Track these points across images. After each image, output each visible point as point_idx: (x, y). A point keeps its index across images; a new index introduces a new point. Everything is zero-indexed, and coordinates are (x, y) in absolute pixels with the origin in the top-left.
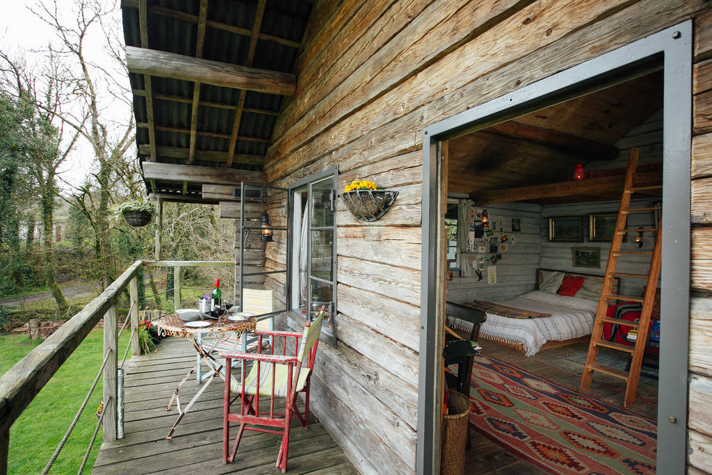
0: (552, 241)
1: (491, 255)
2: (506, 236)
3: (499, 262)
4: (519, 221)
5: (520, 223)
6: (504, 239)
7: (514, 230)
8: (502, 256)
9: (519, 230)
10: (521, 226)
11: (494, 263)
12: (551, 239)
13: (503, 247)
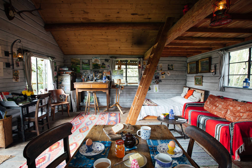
0: (189, 74)
1: (155, 80)
2: (164, 72)
3: (160, 83)
4: (172, 65)
5: (172, 66)
6: (163, 73)
7: (169, 69)
8: (162, 81)
9: (173, 69)
10: (173, 67)
11: (157, 83)
12: (188, 73)
13: (162, 77)
